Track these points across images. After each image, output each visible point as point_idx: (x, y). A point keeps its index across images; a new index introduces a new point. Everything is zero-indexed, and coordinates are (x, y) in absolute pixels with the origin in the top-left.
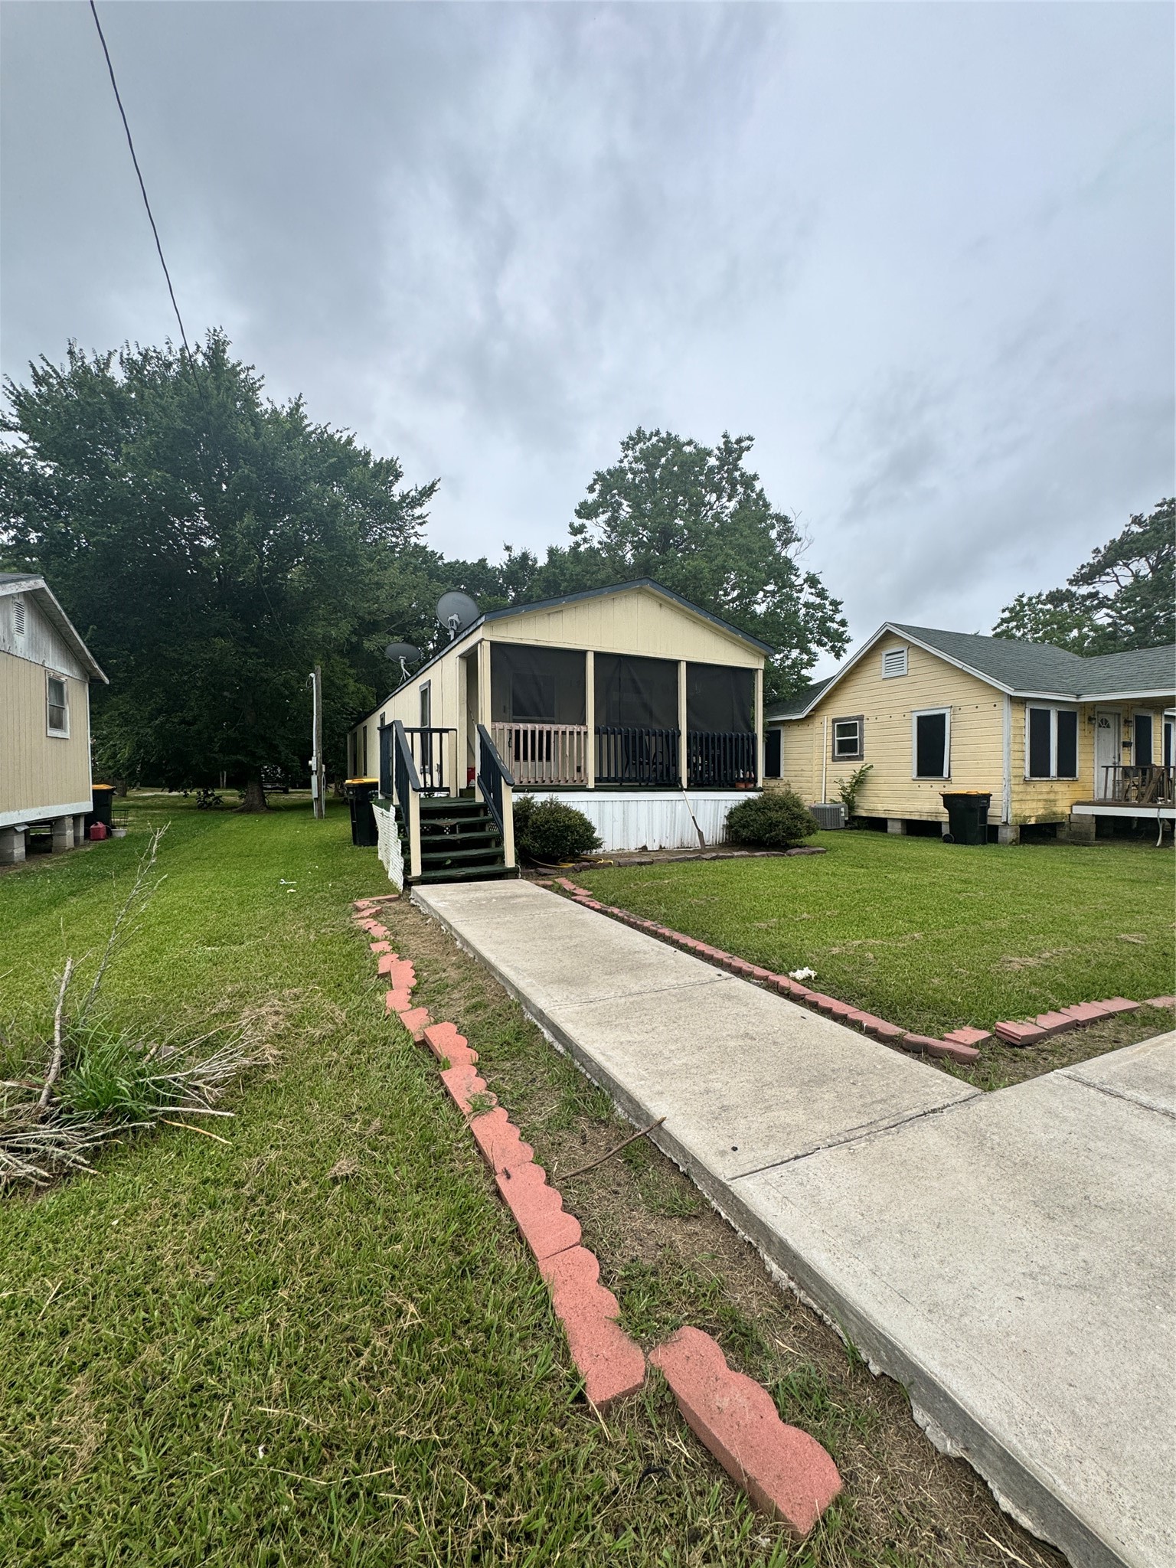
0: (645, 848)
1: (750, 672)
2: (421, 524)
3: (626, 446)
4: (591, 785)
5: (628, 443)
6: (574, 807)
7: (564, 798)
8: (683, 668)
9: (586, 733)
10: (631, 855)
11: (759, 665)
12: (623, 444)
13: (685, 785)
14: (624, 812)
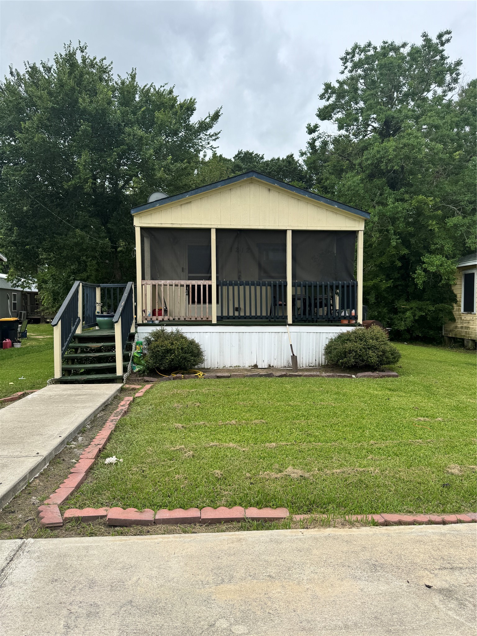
0: (256, 366)
1: (354, 234)
2: (215, 140)
3: (345, 60)
4: (214, 321)
5: (346, 58)
6: (189, 337)
7: (184, 330)
8: (289, 235)
10: (246, 370)
11: (359, 226)
12: (342, 59)
13: (290, 320)
14: (239, 340)
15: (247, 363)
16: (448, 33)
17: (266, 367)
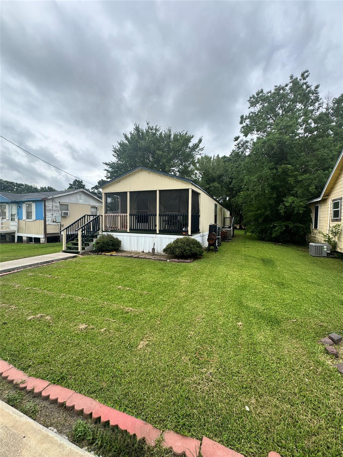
0: (143, 252)
1: (187, 190)
4: (128, 231)
7: (117, 234)
8: (158, 193)
9: (127, 216)
11: (188, 186)
13: (158, 232)
14: (137, 240)
15: (140, 250)
16: (307, 71)
17: (147, 252)
